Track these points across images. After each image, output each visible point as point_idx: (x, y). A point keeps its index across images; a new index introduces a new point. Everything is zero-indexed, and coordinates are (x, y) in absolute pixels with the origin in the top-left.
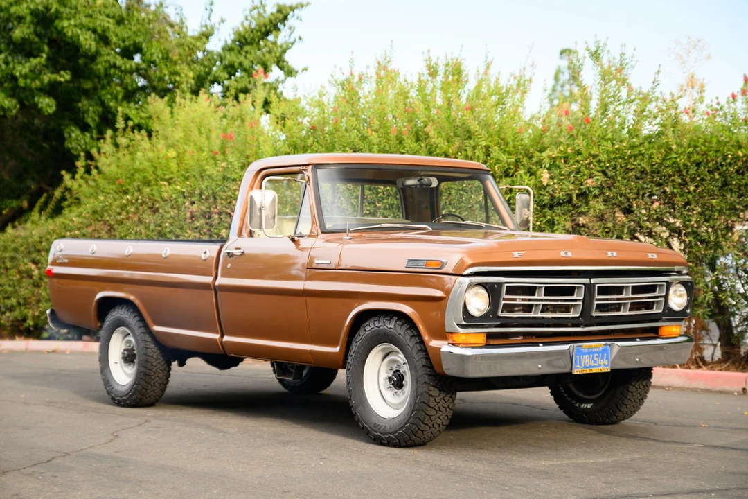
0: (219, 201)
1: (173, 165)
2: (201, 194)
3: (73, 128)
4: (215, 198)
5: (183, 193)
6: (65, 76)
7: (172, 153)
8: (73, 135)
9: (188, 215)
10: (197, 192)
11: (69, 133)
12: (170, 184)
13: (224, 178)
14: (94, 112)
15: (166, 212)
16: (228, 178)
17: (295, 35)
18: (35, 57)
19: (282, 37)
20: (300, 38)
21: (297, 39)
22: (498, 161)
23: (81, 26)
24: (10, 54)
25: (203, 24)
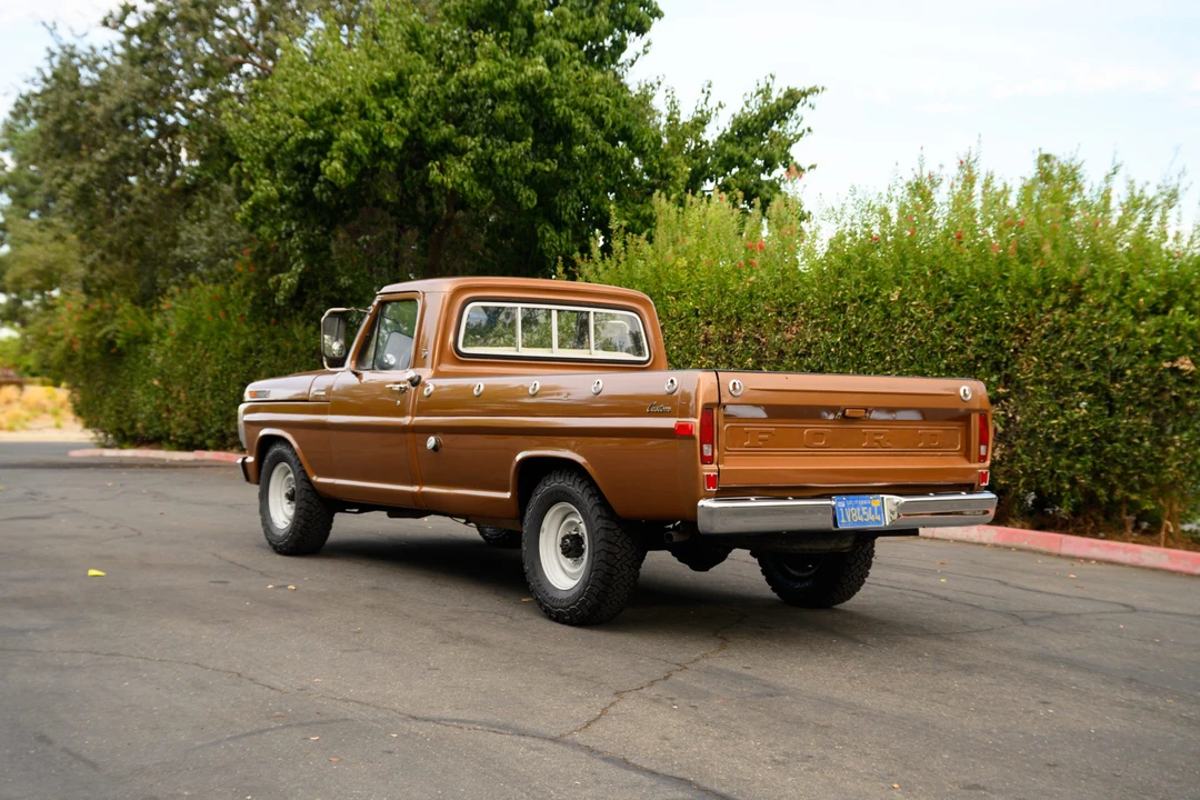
0: (744, 324)
1: (683, 276)
2: (720, 313)
3: (548, 227)
4: (739, 320)
5: (697, 310)
6: (550, 166)
7: (683, 262)
8: (548, 235)
9: (702, 338)
10: (715, 311)
11: (543, 233)
12: (677, 299)
13: (751, 296)
14: (573, 209)
15: (673, 332)
16: (758, 297)
17: (804, 126)
18: (519, 141)
19: (790, 127)
20: (809, 130)
21: (806, 131)
22: (1143, 293)
23: (575, 106)
24: (488, 136)
25: (699, 109)
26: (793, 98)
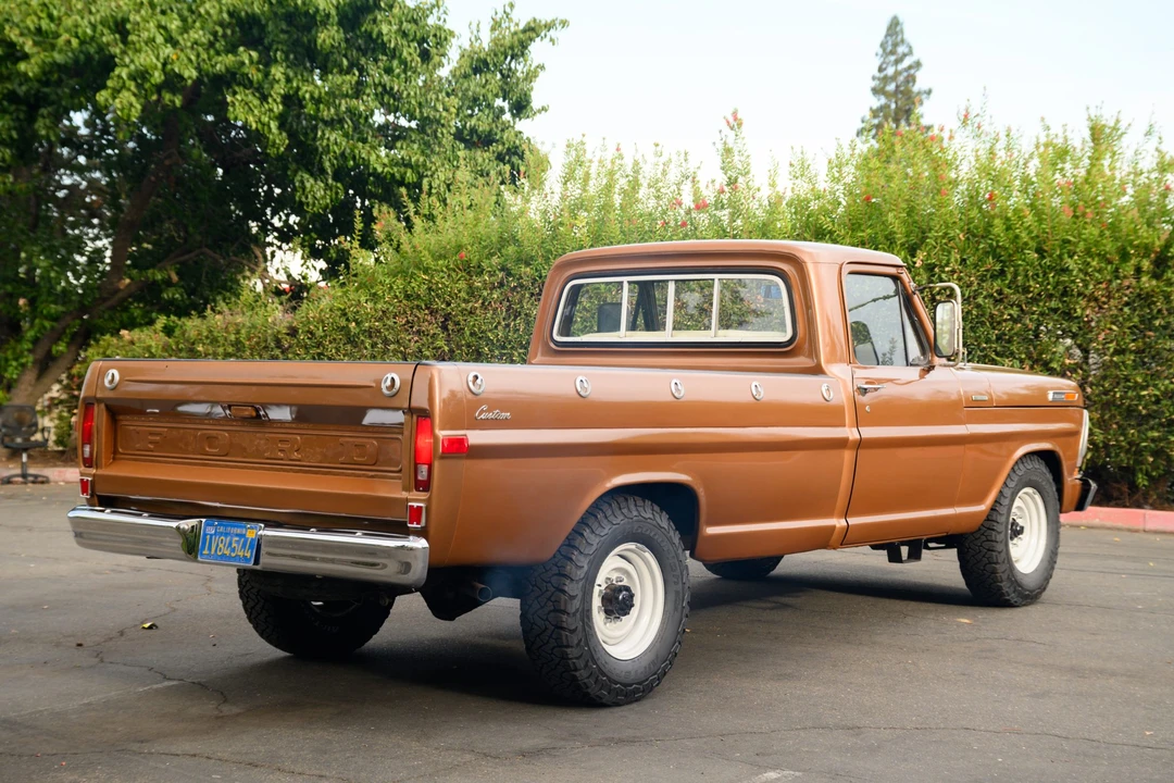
26: (532, 30)
